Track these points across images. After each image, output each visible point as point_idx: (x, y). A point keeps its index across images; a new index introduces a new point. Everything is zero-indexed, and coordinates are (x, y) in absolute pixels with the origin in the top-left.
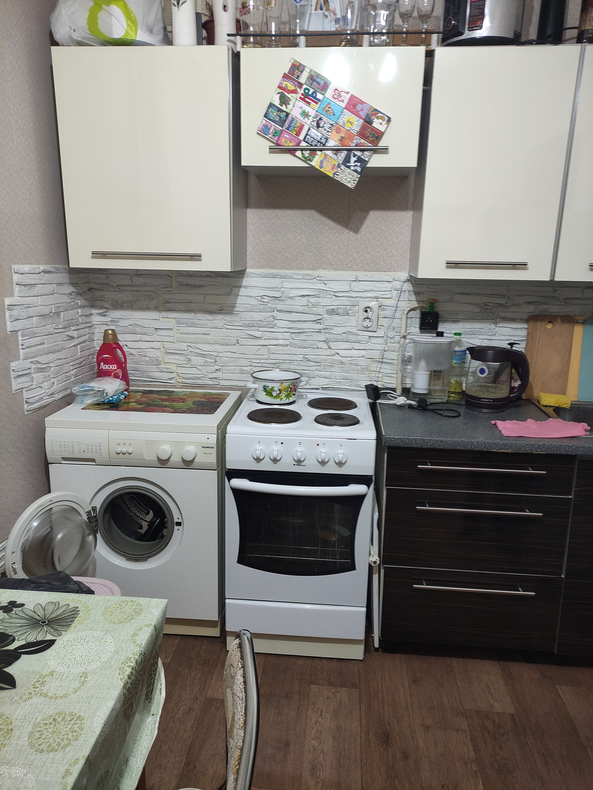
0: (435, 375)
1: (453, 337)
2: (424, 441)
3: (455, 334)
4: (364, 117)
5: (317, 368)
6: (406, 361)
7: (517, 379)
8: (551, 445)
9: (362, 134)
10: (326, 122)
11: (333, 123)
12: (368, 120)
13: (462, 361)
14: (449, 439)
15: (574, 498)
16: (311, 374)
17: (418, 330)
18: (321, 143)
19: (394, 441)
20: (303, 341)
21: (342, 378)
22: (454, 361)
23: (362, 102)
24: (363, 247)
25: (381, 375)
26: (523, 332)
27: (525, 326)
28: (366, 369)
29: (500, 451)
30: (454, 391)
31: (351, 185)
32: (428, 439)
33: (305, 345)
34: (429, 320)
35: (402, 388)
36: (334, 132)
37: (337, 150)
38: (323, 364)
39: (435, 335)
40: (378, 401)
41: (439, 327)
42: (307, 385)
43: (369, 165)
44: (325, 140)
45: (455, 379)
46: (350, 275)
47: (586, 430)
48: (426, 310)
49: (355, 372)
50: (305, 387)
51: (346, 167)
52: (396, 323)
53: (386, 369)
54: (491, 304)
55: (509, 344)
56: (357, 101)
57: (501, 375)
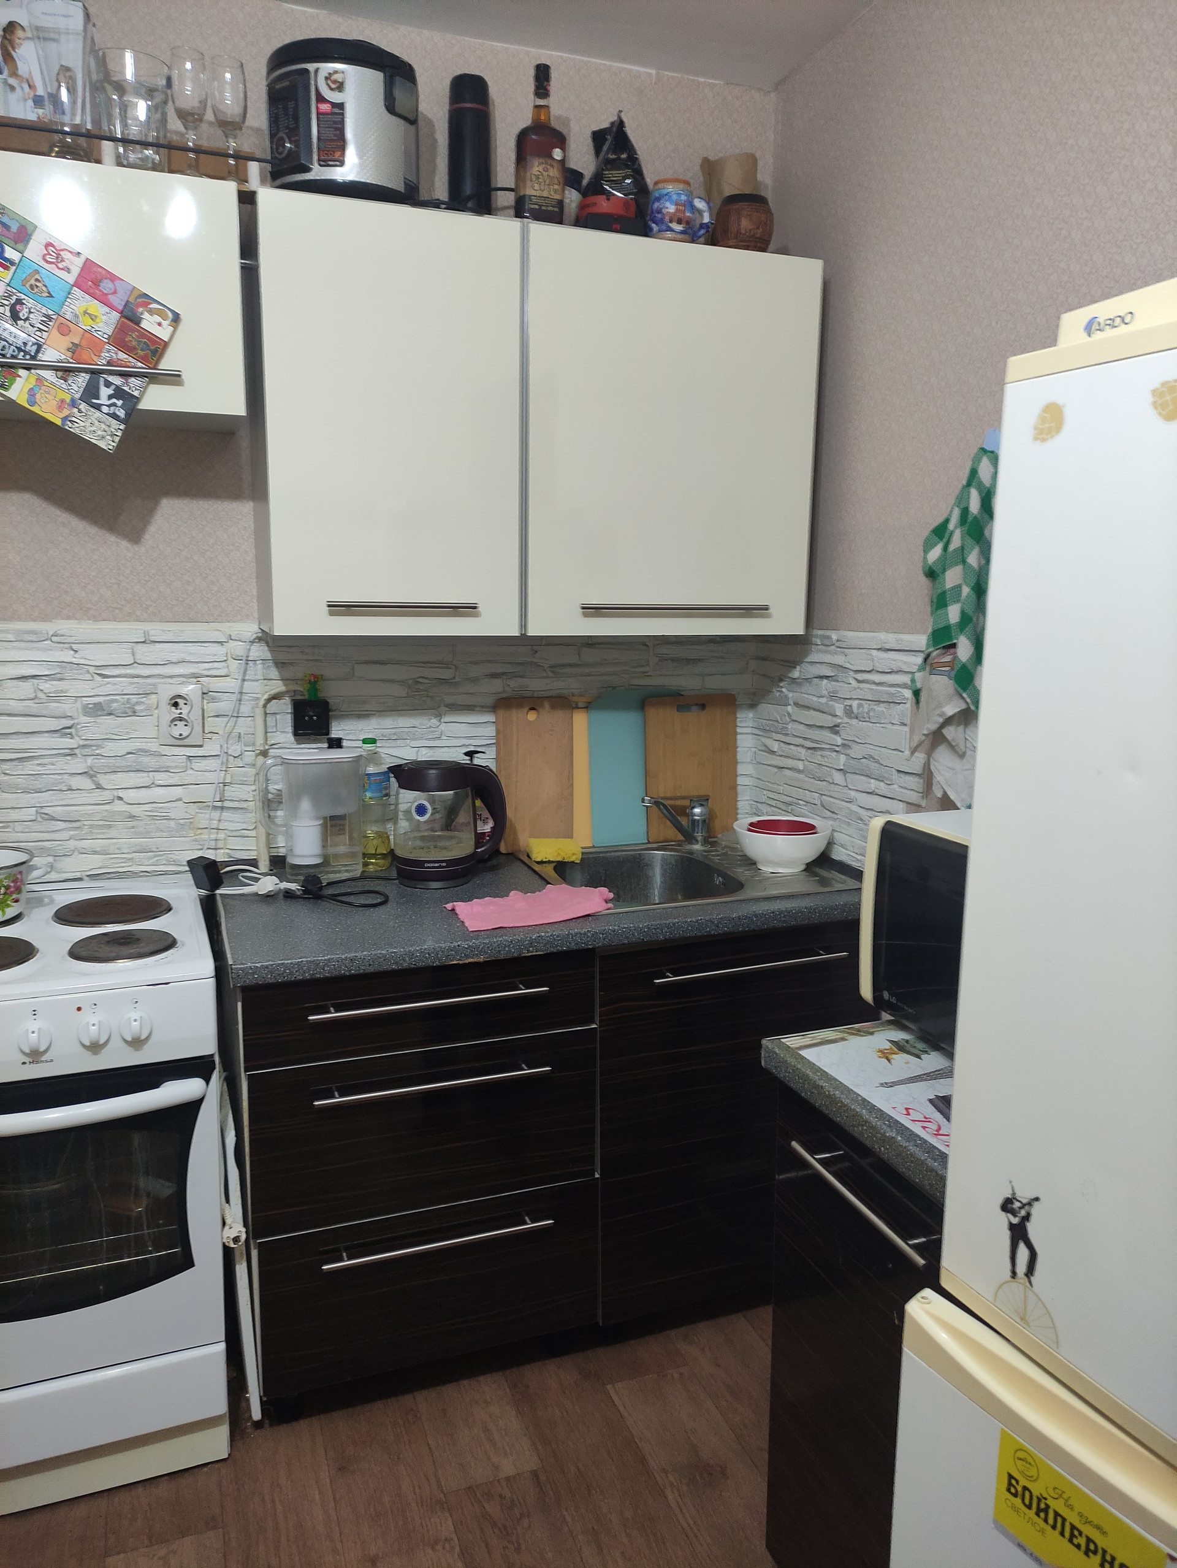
0: (333, 825)
1: (360, 747)
2: (316, 964)
3: (365, 741)
4: (121, 308)
5: (72, 833)
6: (270, 803)
7: (487, 818)
8: (551, 936)
9: (119, 340)
10: (32, 311)
11: (51, 313)
12: (129, 313)
13: (384, 792)
14: (365, 953)
15: (600, 1027)
16: (60, 848)
17: (290, 737)
18: (26, 353)
19: (254, 973)
20: (32, 778)
21: (134, 849)
22: (368, 794)
23: (113, 278)
24: (153, 571)
25: (222, 836)
26: (489, 729)
27: (491, 718)
28: (189, 825)
29: (465, 962)
30: (374, 852)
31: (107, 444)
32: (325, 960)
33: (40, 786)
34: (311, 717)
35: (270, 856)
36: (55, 332)
37: (66, 371)
38: (86, 823)
39: (326, 745)
40: (218, 892)
41: (333, 729)
42: (53, 873)
43: (142, 406)
44: (35, 347)
45: (375, 829)
46: (133, 630)
47: (606, 901)
48: (302, 698)
49: (164, 834)
50: (47, 878)
51: (92, 406)
52: (243, 726)
53: (232, 821)
54: (428, 681)
55: (466, 754)
56: (101, 274)
57: (457, 814)
